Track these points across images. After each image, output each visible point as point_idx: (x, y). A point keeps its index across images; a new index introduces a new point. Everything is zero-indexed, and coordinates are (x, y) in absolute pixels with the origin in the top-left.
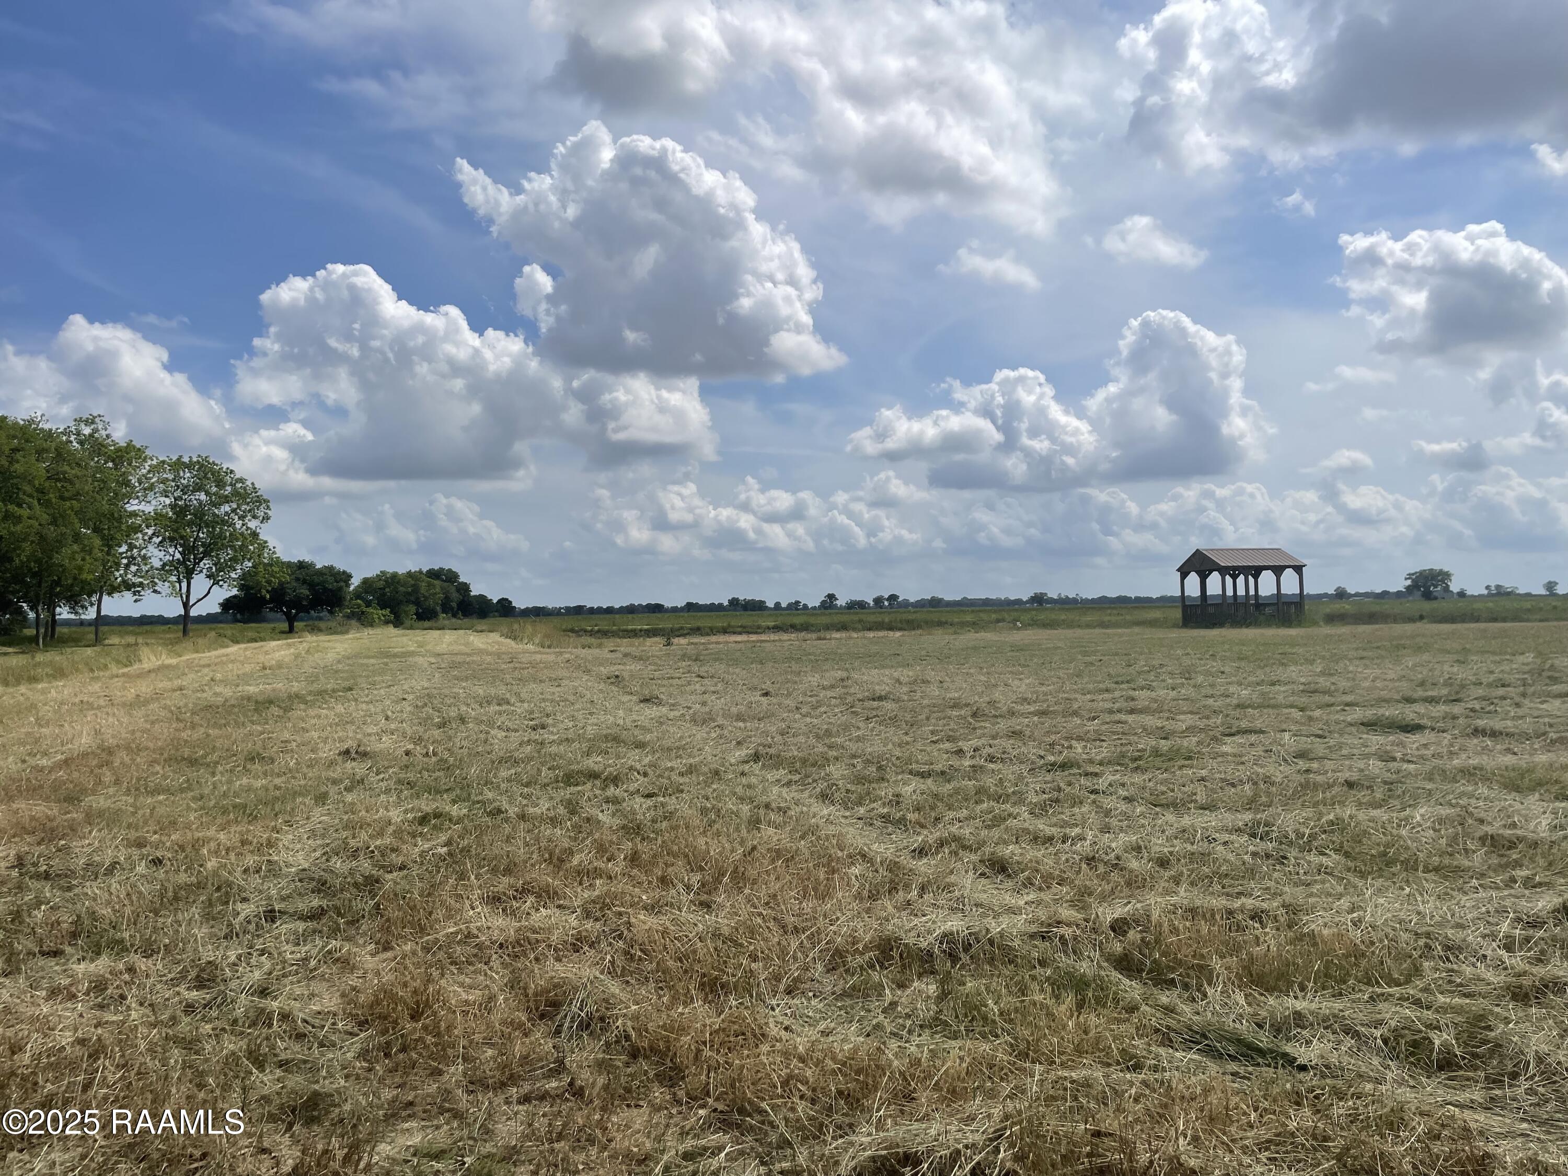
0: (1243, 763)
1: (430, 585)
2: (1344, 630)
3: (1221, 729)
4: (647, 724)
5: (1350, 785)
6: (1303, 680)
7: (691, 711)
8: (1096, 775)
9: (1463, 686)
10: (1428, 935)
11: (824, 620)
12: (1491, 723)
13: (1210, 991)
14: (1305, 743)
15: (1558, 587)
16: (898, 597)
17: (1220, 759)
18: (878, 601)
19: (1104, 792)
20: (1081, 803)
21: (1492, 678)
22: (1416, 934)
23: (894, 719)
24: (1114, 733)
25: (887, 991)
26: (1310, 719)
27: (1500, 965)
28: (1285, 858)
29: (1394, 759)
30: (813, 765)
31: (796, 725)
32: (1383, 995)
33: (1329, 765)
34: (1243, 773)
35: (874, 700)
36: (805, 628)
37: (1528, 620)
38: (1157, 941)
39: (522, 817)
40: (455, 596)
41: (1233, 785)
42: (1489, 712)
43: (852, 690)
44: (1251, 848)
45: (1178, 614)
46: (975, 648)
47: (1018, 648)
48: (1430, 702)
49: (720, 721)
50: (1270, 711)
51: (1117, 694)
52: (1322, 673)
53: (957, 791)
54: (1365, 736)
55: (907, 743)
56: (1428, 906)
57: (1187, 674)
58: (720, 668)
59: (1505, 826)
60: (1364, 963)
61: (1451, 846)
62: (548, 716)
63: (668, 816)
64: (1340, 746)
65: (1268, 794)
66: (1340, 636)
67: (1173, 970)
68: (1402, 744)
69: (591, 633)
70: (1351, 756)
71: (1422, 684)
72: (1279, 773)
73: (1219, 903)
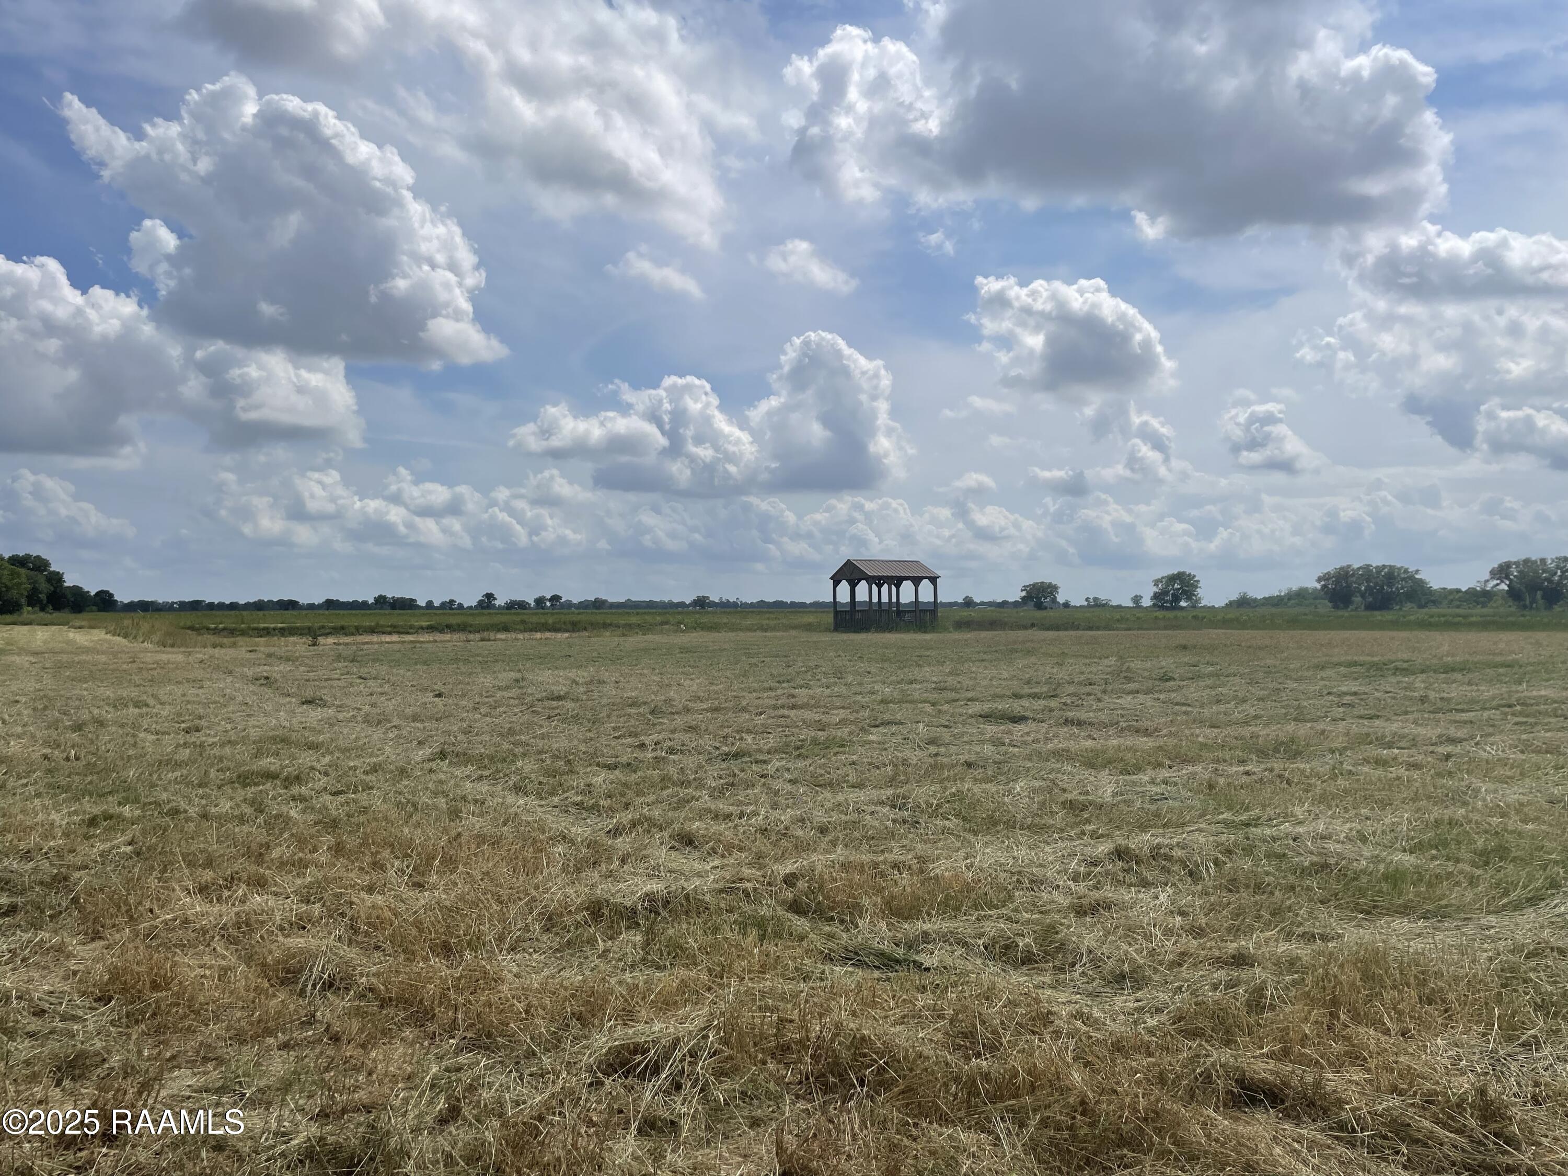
0: (886, 749)
1: (13, 574)
2: (969, 635)
3: (868, 721)
4: (315, 725)
5: (969, 765)
6: (934, 679)
7: (362, 713)
8: (765, 762)
9: (1059, 684)
10: (1019, 873)
11: (484, 620)
12: (1078, 714)
13: (860, 923)
14: (936, 732)
15: (1143, 600)
16: (560, 598)
17: (868, 746)
18: (540, 601)
19: (772, 777)
20: (753, 786)
21: (1082, 677)
22: (1012, 873)
23: (576, 718)
24: (778, 726)
25: (600, 941)
26: (940, 711)
27: (1069, 892)
28: (917, 822)
29: (1004, 744)
30: (504, 760)
31: (477, 725)
32: (985, 916)
33: (953, 749)
34: (886, 757)
35: (553, 699)
36: (463, 628)
37: (1117, 629)
38: (821, 887)
39: (205, 816)
40: (44, 586)
41: (878, 767)
42: (1077, 706)
43: (530, 691)
44: (892, 816)
45: (829, 619)
46: (646, 650)
47: (684, 650)
48: (1034, 698)
49: (396, 722)
50: (908, 705)
51: (779, 692)
52: (951, 673)
53: (644, 780)
54: (982, 726)
55: (591, 739)
56: (1022, 853)
57: (839, 674)
58: (383, 669)
59: (1080, 793)
60: (973, 896)
61: (1041, 809)
62: (200, 718)
63: (365, 810)
64: (962, 734)
65: (905, 774)
66: (966, 641)
67: (832, 909)
68: (1009, 732)
69: (216, 631)
70: (969, 743)
71: (1028, 682)
72: (914, 756)
73: (866, 858)
